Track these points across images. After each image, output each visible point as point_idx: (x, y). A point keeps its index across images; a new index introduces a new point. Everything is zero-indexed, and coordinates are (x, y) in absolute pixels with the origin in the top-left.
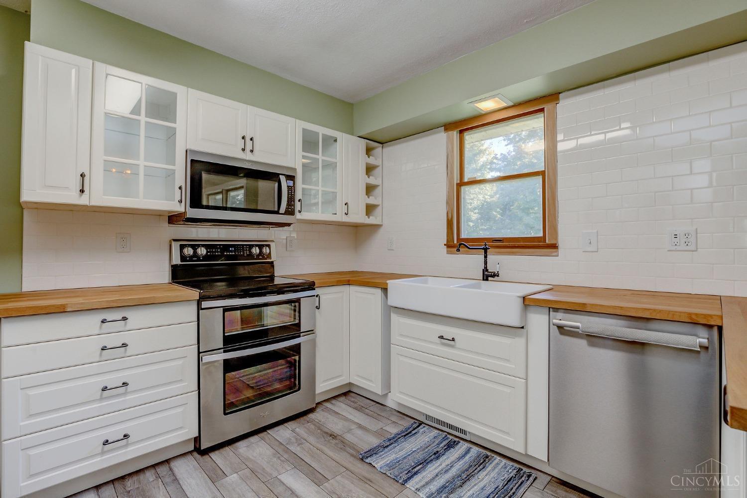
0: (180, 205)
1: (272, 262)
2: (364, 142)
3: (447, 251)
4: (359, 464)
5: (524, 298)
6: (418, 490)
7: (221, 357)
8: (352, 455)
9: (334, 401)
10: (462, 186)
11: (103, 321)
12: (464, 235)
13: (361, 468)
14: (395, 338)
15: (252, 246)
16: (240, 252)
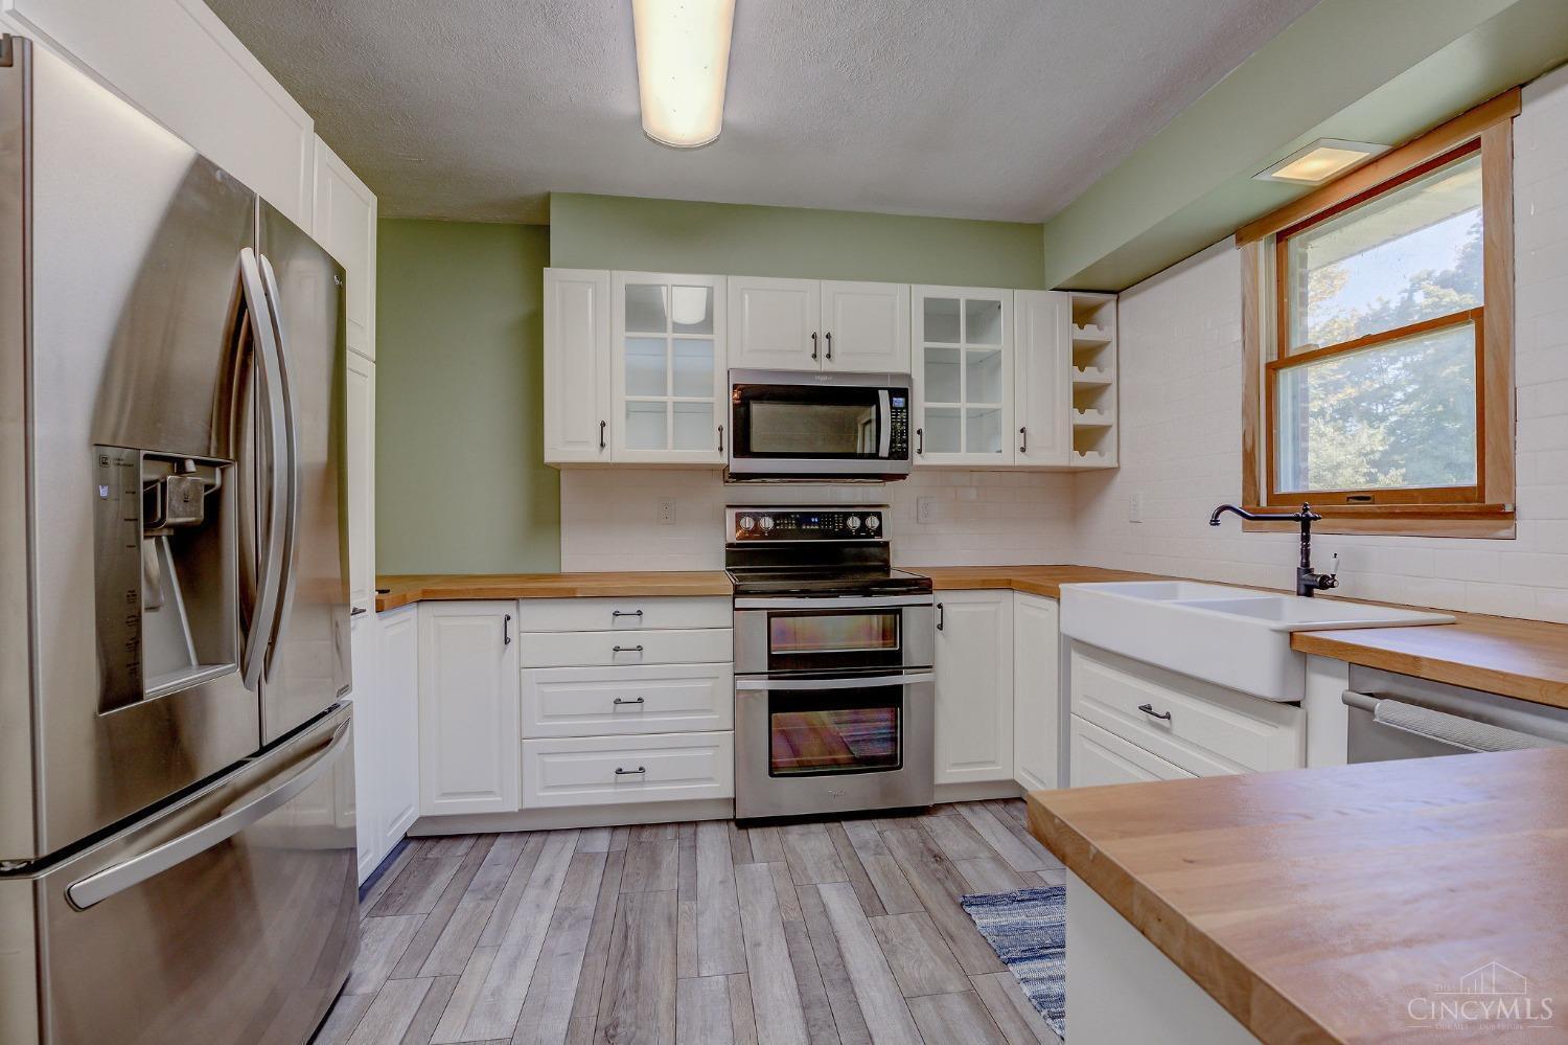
0: (721, 455)
1: (886, 545)
2: (1066, 299)
3: (1243, 527)
4: (952, 910)
5: (1291, 634)
6: (1026, 981)
7: (764, 685)
8: (950, 895)
9: (977, 808)
10: (1281, 368)
11: (616, 614)
12: (1286, 486)
13: (951, 918)
14: (1078, 703)
15: (849, 514)
16: (828, 525)
